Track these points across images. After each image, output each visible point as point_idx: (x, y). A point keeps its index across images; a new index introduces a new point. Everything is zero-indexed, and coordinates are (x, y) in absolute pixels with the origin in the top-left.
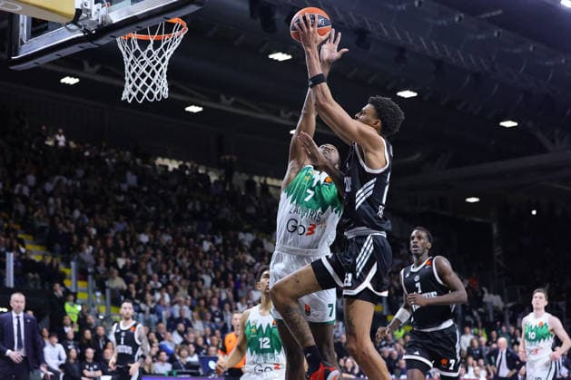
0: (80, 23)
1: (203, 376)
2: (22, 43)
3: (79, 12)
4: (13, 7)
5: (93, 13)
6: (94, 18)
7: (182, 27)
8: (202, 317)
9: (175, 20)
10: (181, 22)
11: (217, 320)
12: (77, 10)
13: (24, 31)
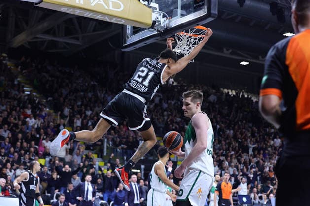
0: (156, 28)
1: (240, 205)
2: (128, 38)
4: (120, 21)
5: (162, 22)
6: (162, 25)
12: (153, 21)
13: (129, 31)
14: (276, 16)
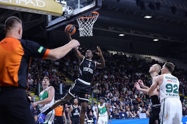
0: (65, 16)
2: (49, 23)
3: (64, 12)
4: (43, 13)
5: (68, 12)
6: (69, 14)
7: (97, 14)
8: (123, 100)
9: (94, 12)
10: (97, 13)
11: (128, 101)
12: (63, 12)
13: (49, 19)
14: (140, 6)
